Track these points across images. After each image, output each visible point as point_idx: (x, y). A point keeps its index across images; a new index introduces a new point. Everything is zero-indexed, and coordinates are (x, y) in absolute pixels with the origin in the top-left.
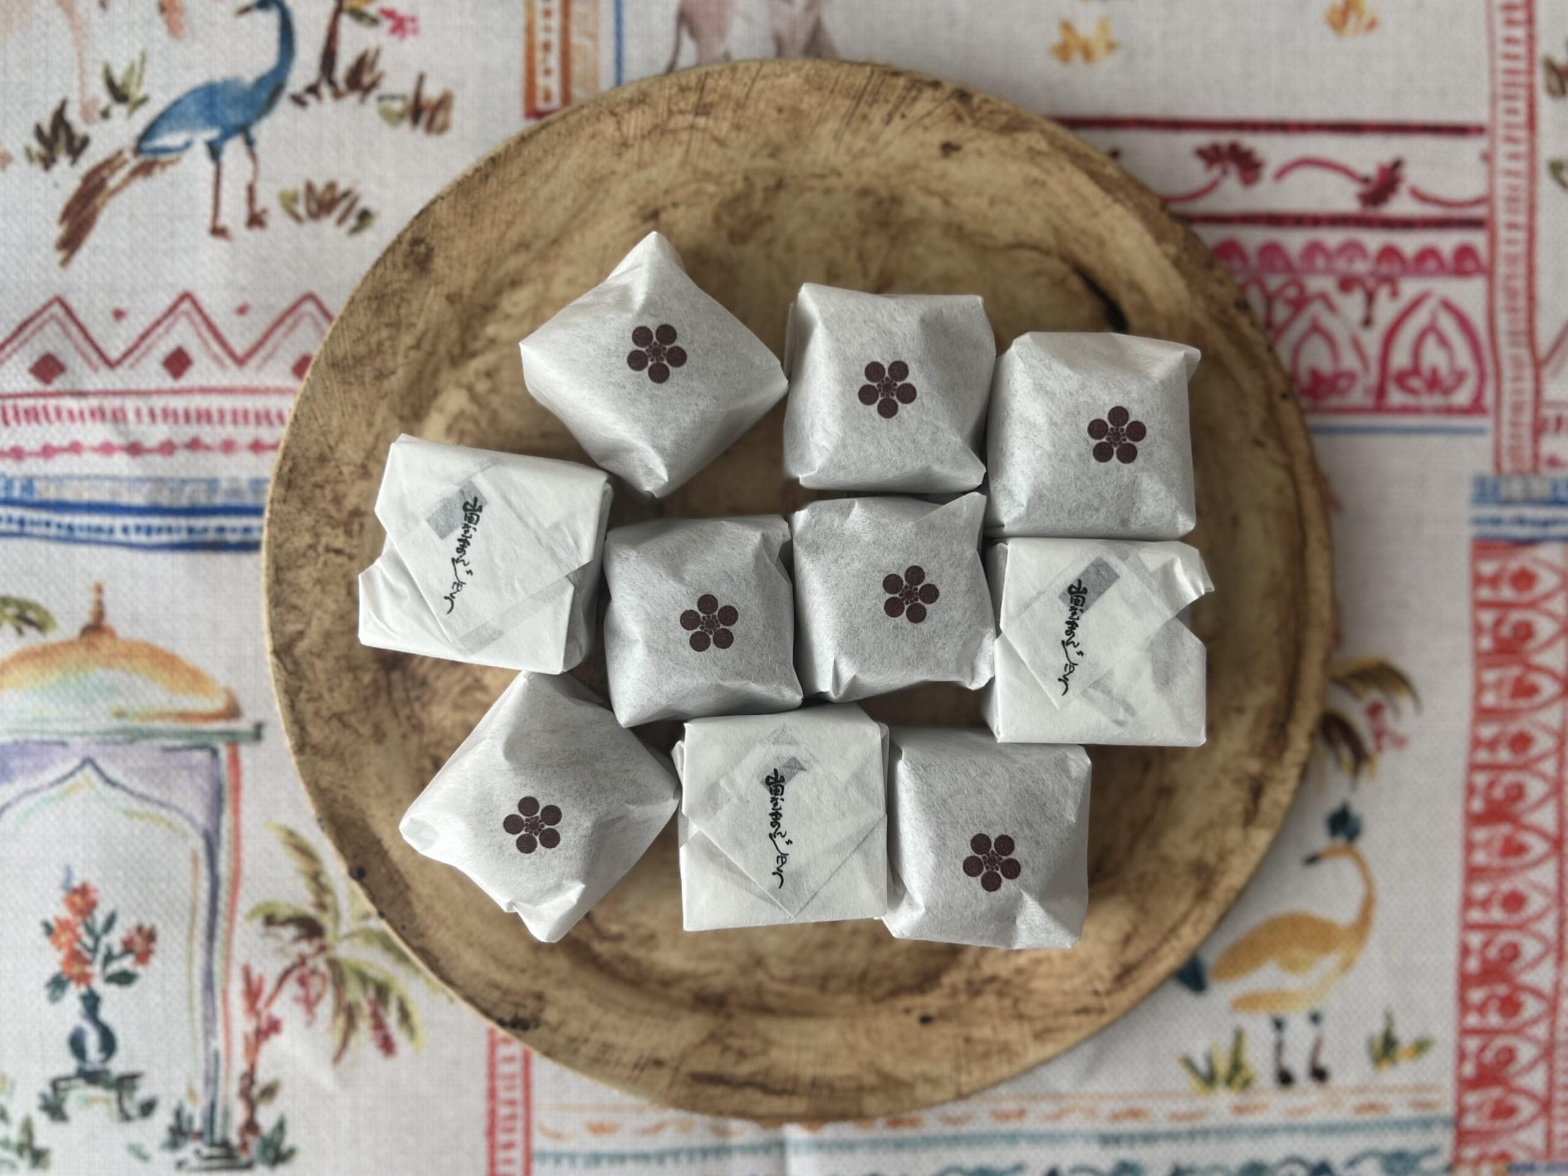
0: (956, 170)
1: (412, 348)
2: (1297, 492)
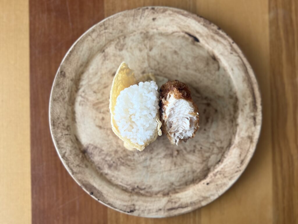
0: (157, 23)
1: (67, 92)
2: (242, 60)
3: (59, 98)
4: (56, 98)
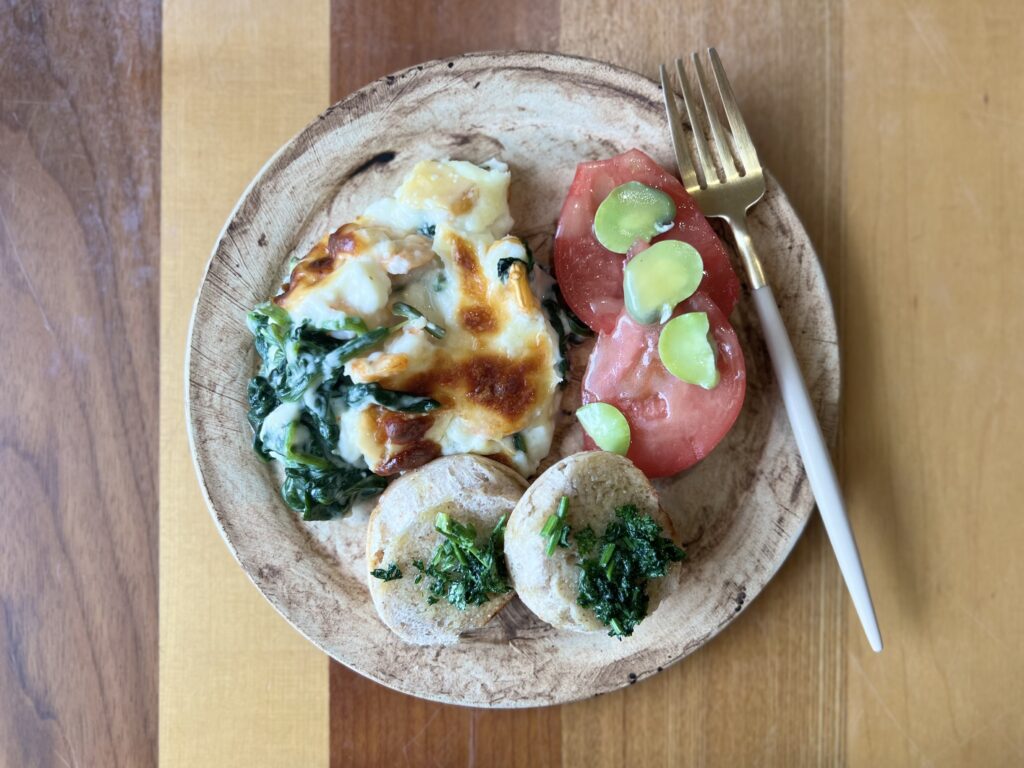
0: (274, 239)
1: (324, 588)
4: (323, 629)
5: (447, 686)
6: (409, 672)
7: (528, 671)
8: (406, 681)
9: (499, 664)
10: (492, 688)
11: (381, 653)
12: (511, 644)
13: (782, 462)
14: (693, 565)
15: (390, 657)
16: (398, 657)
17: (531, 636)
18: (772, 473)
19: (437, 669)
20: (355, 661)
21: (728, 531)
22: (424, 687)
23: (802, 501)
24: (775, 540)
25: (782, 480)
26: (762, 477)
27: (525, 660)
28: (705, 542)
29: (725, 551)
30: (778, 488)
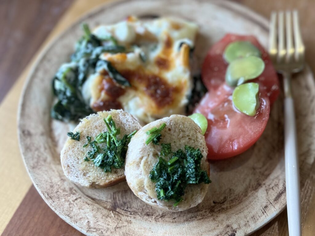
3: (37, 162)
4: (34, 165)
5: (72, 214)
6: (59, 200)
7: (113, 225)
8: (55, 203)
9: (101, 216)
10: (92, 225)
11: (52, 186)
12: (111, 211)
13: (276, 182)
14: (214, 214)
15: (55, 189)
16: (58, 191)
17: (123, 213)
18: (269, 185)
19: (73, 205)
20: (39, 184)
21: (238, 204)
22: (62, 210)
23: (280, 202)
24: (260, 215)
25: (273, 189)
26: (264, 187)
27: (114, 220)
28: (224, 206)
29: (233, 212)
30: (270, 192)
